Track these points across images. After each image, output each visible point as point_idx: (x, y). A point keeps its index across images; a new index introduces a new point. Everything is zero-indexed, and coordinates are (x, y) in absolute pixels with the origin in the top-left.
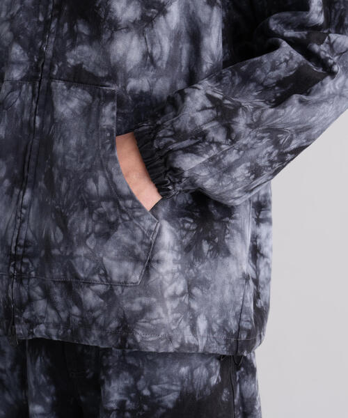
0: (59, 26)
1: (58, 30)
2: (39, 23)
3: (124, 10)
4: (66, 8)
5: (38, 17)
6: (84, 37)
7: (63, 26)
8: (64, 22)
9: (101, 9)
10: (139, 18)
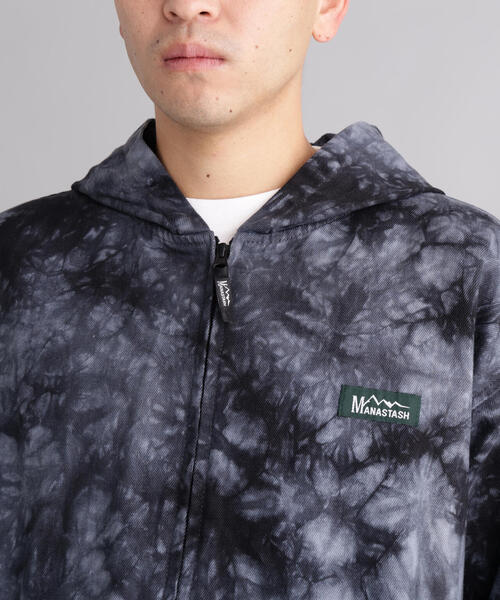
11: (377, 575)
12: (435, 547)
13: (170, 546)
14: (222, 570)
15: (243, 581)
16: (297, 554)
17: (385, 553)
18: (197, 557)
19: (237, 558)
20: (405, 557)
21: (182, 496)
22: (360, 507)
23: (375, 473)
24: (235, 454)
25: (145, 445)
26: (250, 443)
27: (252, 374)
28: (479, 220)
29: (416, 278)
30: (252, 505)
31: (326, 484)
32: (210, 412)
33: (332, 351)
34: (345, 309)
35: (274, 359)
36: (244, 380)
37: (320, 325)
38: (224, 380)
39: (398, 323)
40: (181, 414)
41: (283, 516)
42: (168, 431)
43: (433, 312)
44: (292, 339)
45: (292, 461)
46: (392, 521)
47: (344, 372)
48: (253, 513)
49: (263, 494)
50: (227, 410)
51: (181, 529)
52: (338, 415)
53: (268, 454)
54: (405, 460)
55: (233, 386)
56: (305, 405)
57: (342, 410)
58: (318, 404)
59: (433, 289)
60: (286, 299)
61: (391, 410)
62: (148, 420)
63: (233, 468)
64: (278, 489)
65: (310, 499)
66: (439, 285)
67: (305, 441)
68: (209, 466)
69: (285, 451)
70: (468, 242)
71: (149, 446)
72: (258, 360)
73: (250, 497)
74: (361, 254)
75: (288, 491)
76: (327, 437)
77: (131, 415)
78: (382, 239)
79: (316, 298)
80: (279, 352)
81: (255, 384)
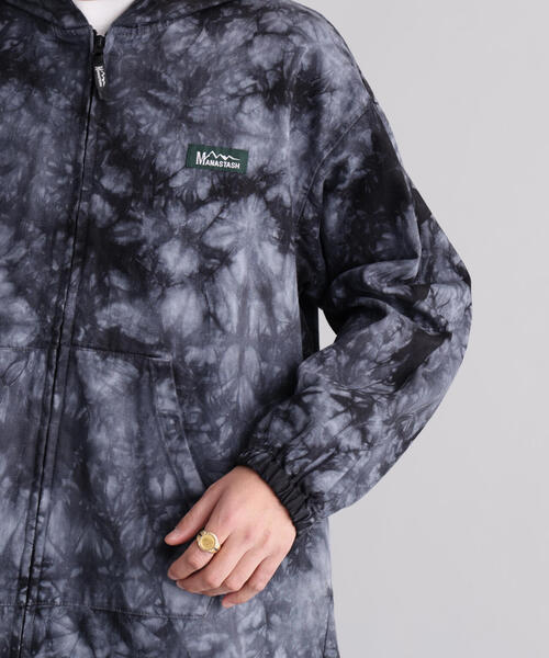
0: (84, 277)
1: (81, 282)
2: (52, 273)
3: (177, 261)
4: (92, 256)
5: (51, 265)
6: (120, 293)
7: (89, 278)
8: (91, 273)
9: (146, 260)
10: (196, 271)
11: (214, 281)
12: (262, 263)
13: (62, 265)
14: (100, 281)
15: (115, 289)
16: (154, 268)
17: (220, 266)
18: (82, 272)
19: (111, 272)
20: (234, 268)
21: (70, 228)
22: (202, 233)
23: (214, 208)
24: (109, 197)
25: (42, 191)
26: (120, 189)
27: (122, 138)
28: (301, 15)
29: (248, 60)
30: (122, 234)
31: (176, 217)
32: (91, 166)
33: (181, 118)
34: (192, 87)
35: (139, 126)
36: (115, 143)
37: (174, 100)
38: (101, 142)
39: (233, 96)
40: (69, 168)
41: (144, 241)
42: (60, 182)
43: (260, 87)
44: (152, 111)
45: (151, 201)
46: (225, 243)
47: (190, 135)
48: (122, 240)
49: (129, 225)
50: (103, 165)
51: (70, 252)
52: (186, 167)
53: (134, 196)
54: (236, 199)
55: (107, 147)
56: (162, 160)
57: (189, 162)
58: (171, 159)
59: (260, 68)
60: (148, 80)
61: (226, 162)
62: (45, 173)
63: (107, 206)
64: (141, 221)
65: (164, 228)
66: (266, 66)
67: (161, 186)
68: (90, 207)
69: (146, 193)
70: (290, 31)
71: (45, 193)
72: (127, 127)
73: (120, 228)
74: (207, 44)
75: (148, 222)
76: (178, 182)
77: (31, 171)
78: (223, 30)
79: (171, 79)
80: (143, 121)
81: (124, 145)
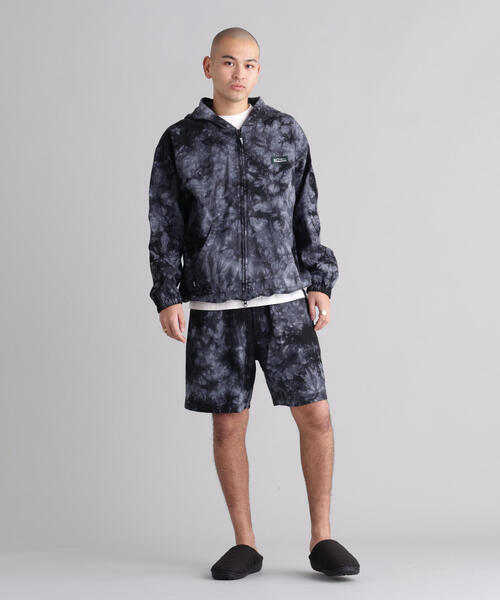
13: (241, 195)
14: (252, 198)
15: (257, 200)
16: (268, 192)
18: (247, 196)
19: (255, 195)
21: (241, 184)
22: (279, 180)
23: (281, 173)
24: (252, 174)
26: (255, 171)
29: (281, 132)
30: (257, 184)
31: (272, 178)
32: (244, 166)
33: (268, 150)
34: (269, 142)
35: (256, 153)
36: (251, 158)
37: (265, 144)
38: (246, 159)
39: (280, 143)
40: (238, 167)
41: (264, 185)
42: (236, 171)
44: (259, 148)
45: (264, 174)
47: (271, 154)
48: (257, 186)
49: (259, 181)
50: (248, 165)
51: (242, 191)
52: (271, 163)
53: (259, 173)
55: (248, 160)
56: (265, 162)
57: (272, 162)
58: (267, 161)
60: (254, 140)
61: (282, 160)
62: (231, 169)
63: (252, 177)
64: (262, 180)
65: (269, 181)
66: (286, 133)
67: (266, 169)
68: (246, 177)
69: (262, 172)
71: (232, 175)
72: (253, 154)
73: (256, 182)
74: (269, 128)
75: (264, 180)
76: (270, 168)
77: (227, 170)
78: (272, 124)
79: (262, 139)
80: (257, 151)
81: (253, 159)
